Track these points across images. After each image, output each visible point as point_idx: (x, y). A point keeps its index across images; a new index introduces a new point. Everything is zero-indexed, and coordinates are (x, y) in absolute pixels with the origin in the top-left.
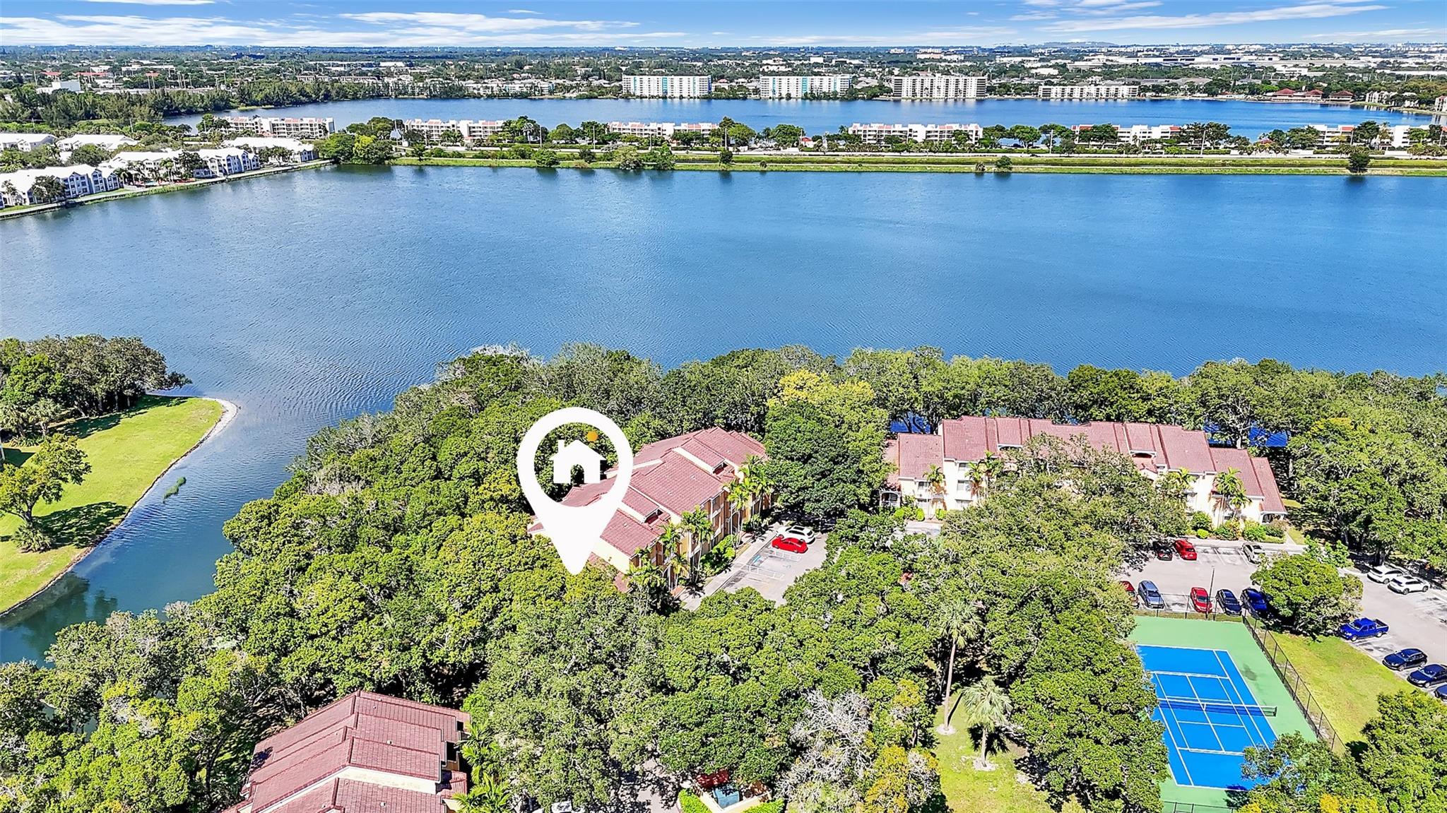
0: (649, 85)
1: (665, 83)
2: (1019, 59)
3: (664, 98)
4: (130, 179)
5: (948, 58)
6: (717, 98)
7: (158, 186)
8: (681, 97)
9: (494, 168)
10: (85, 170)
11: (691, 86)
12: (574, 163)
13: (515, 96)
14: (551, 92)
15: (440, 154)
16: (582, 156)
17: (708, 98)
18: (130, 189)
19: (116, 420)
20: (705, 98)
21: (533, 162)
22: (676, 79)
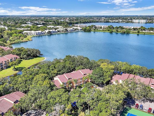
0: (137, 21)
1: (139, 21)
3: (139, 23)
4: (59, 31)
6: (148, 23)
7: (62, 32)
8: (142, 23)
9: (104, 32)
10: (54, 30)
11: (144, 21)
12: (115, 32)
13: (116, 22)
14: (121, 22)
15: (97, 30)
16: (116, 31)
17: (146, 23)
18: (59, 33)
19: (33, 58)
20: (145, 23)
21: (109, 32)
22: (141, 20)
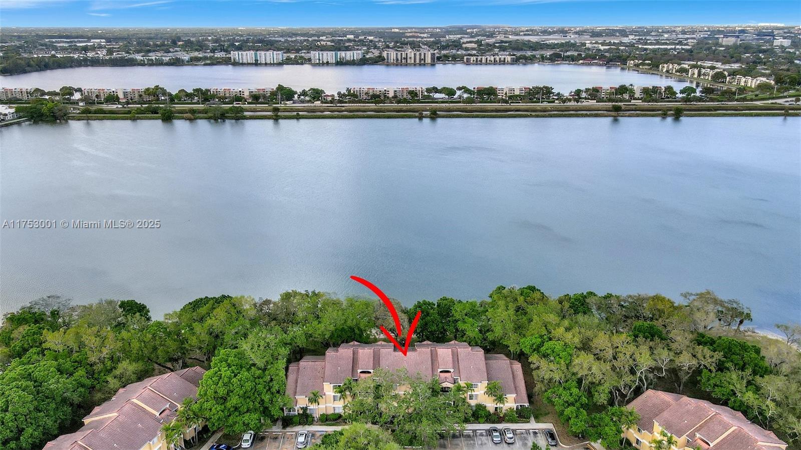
0: (247, 56)
1: (256, 55)
2: (459, 36)
3: (257, 64)
5: (422, 35)
8: (266, 64)
11: (271, 57)
22: (262, 53)
